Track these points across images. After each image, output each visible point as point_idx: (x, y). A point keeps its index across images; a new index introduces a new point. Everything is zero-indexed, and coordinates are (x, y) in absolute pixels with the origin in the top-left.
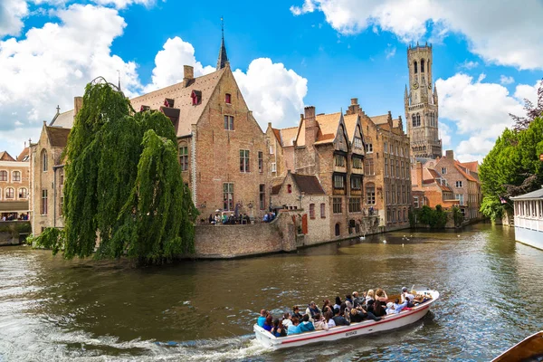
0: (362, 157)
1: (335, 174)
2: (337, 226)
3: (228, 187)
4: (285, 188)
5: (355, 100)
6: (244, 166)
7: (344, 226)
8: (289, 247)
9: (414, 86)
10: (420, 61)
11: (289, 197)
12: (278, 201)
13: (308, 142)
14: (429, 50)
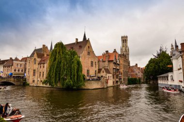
0: (119, 64)
1: (114, 68)
2: (114, 82)
3: (88, 71)
4: (102, 71)
5: (115, 50)
6: (92, 65)
8: (105, 87)
9: (123, 46)
10: (124, 40)
11: (103, 74)
12: (100, 75)
13: (107, 60)
14: (127, 37)
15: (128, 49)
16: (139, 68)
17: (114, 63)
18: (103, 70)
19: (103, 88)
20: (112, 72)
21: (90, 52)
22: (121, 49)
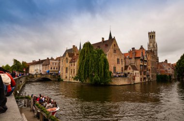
0: (146, 61)
1: (141, 65)
2: (141, 79)
3: (115, 68)
4: (129, 68)
5: (142, 46)
6: (118, 62)
7: (142, 79)
8: (133, 83)
9: (150, 42)
10: (152, 35)
11: (130, 71)
12: (126, 72)
13: (133, 57)
14: (154, 33)
15: (156, 45)
16: (169, 64)
17: (142, 60)
18: (130, 66)
19: (130, 84)
20: (139, 68)
21: (117, 50)
22: (149, 46)
